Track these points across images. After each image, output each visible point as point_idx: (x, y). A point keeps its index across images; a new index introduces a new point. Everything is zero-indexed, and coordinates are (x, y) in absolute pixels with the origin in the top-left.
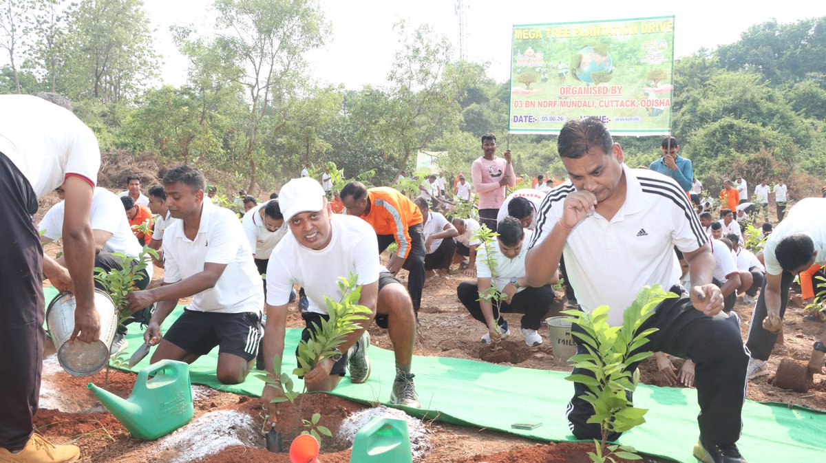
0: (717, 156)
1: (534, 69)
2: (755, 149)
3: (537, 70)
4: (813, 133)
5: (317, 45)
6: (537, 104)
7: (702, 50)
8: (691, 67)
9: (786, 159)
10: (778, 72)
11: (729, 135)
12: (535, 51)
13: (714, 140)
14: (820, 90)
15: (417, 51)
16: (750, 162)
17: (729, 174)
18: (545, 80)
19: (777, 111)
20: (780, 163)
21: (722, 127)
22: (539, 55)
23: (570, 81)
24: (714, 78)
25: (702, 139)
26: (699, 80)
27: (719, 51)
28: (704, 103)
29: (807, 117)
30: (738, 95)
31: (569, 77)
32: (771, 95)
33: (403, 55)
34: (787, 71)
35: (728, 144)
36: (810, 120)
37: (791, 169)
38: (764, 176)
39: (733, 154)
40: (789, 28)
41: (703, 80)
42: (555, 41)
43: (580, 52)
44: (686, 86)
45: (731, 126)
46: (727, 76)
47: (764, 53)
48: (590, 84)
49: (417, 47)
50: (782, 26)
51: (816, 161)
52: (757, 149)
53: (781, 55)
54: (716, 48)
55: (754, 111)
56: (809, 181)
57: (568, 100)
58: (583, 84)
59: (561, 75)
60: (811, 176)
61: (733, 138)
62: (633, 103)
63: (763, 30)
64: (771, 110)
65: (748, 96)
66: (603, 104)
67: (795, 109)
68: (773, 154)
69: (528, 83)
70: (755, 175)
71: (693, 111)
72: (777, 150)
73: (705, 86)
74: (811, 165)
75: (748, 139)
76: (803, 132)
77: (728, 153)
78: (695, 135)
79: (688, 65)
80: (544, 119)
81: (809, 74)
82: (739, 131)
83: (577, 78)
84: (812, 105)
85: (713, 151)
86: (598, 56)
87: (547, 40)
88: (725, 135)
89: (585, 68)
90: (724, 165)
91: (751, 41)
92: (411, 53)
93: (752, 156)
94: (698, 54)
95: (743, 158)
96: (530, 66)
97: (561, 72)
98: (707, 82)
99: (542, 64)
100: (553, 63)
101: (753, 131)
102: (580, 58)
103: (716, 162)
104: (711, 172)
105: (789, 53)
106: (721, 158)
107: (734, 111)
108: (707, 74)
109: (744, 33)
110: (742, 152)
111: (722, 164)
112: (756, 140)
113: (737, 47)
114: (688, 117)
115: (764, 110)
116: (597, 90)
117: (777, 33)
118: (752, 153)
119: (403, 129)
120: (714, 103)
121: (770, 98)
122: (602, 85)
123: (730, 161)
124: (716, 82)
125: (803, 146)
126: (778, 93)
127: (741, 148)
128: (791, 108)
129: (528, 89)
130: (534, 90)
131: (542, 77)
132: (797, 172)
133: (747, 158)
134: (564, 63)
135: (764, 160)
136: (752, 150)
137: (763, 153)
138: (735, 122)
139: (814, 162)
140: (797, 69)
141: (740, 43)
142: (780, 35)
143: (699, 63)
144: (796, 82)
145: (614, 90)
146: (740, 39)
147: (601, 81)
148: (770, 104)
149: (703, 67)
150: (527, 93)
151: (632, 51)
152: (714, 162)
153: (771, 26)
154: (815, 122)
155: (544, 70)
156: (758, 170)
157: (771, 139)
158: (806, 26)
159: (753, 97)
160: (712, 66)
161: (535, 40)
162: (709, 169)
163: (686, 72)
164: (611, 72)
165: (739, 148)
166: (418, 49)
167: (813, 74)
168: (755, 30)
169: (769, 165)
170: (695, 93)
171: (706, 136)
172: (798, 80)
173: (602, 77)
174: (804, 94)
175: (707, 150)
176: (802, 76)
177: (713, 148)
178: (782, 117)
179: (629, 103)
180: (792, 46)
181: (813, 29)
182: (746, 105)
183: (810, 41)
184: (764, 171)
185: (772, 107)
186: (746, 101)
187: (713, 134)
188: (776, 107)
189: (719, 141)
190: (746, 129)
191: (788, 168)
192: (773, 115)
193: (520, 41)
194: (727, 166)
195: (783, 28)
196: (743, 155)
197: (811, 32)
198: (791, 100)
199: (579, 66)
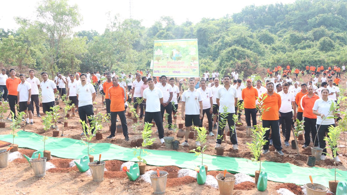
0: (230, 61)
1: (160, 55)
2: (244, 58)
3: (161, 56)
4: (266, 50)
5: (77, 25)
6: (160, 67)
7: (227, 15)
8: (223, 23)
9: (255, 62)
10: (255, 25)
11: (235, 53)
12: (160, 50)
13: (229, 55)
14: (269, 33)
15: (115, 24)
16: (242, 63)
17: (235, 68)
18: (163, 59)
19: (253, 42)
20: (253, 63)
21: (232, 50)
22: (162, 51)
23: (170, 59)
24: (231, 27)
25: (225, 54)
26: (226, 28)
27: (233, 15)
28: (227, 38)
29: (264, 44)
30: (239, 35)
31: (170, 58)
32: (252, 35)
33: (109, 25)
34: (258, 24)
35: (234, 56)
36: (266, 45)
37: (257, 66)
38: (247, 69)
39: (236, 61)
40: (259, 8)
41: (227, 28)
42: (165, 47)
43: (173, 50)
44: (220, 31)
45: (235, 50)
46: (236, 27)
47: (250, 17)
48: (176, 61)
49: (115, 22)
50: (256, 7)
51: (266, 62)
52: (245, 59)
53: (256, 18)
54: (232, 14)
55: (245, 41)
56: (264, 70)
57: (169, 66)
58: (174, 61)
59: (167, 58)
60: (264, 68)
61: (236, 54)
62: (187, 67)
63: (250, 8)
64: (251, 41)
65: (243, 36)
66: (179, 67)
67: (260, 41)
68: (250, 60)
69: (158, 60)
70: (244, 68)
71: (222, 42)
72: (252, 59)
73: (228, 31)
74: (264, 63)
75: (241, 54)
76: (262, 50)
77: (234, 60)
78: (223, 52)
79: (221, 22)
80: (163, 71)
81: (266, 26)
82: (238, 52)
83: (172, 59)
84: (266, 39)
85: (229, 59)
86: (178, 52)
87: (163, 46)
88: (233, 53)
89: (174, 56)
90: (233, 65)
91: (246, 12)
92: (112, 25)
93: (243, 61)
94: (226, 16)
95: (239, 62)
96: (159, 54)
97: (167, 57)
98: (228, 29)
99: (162, 54)
100: (165, 54)
101: (243, 51)
102: (173, 52)
103: (230, 63)
104: (228, 67)
105: (259, 17)
106: (232, 62)
107: (237, 42)
108: (228, 25)
109: (243, 9)
110: (239, 60)
111: (232, 64)
112: (244, 55)
113: (240, 14)
114: (221, 44)
115: (249, 41)
116: (177, 62)
117: (255, 10)
118: (243, 60)
119: (110, 55)
120: (230, 38)
121: (251, 37)
122: (179, 61)
123: (235, 63)
124: (231, 29)
125: (262, 55)
126: (254, 34)
127: (239, 58)
128: (258, 40)
129: (158, 62)
130: (160, 63)
131: (162, 58)
132: (259, 66)
133: (241, 62)
134: (168, 55)
135: (247, 63)
136: (243, 59)
137: (247, 60)
138: (237, 48)
139: (265, 62)
140: (262, 24)
141: (241, 12)
142: (256, 10)
143: (226, 21)
144: (261, 29)
145: (182, 63)
146: (241, 11)
147: (178, 60)
148: (251, 39)
149: (227, 23)
150: (158, 63)
151: (186, 50)
152: (229, 63)
153: (253, 6)
154: (267, 46)
155: (163, 56)
156: (245, 67)
157: (250, 55)
158: (265, 7)
159: (245, 36)
160: (230, 22)
161: (160, 46)
162: (227, 66)
163: (221, 25)
164: (181, 57)
165: (238, 58)
166: (116, 23)
167: (267, 26)
168: (247, 8)
169: (249, 65)
170: (223, 34)
171: (226, 53)
172: (262, 28)
173: (179, 59)
174: (263, 35)
175: (226, 58)
176: (264, 27)
177: (229, 58)
178: (255, 44)
179: (186, 67)
180: (260, 15)
181: (267, 8)
182: (242, 39)
183: (266, 13)
184: (247, 67)
185: (252, 40)
186: (242, 38)
187: (229, 52)
188: (253, 40)
189: (231, 55)
190: (241, 50)
191: (256, 65)
192: (252, 43)
193: (156, 47)
194: (234, 65)
195: (257, 8)
196: (239, 61)
197: (266, 10)
198: (259, 37)
199: (172, 55)
